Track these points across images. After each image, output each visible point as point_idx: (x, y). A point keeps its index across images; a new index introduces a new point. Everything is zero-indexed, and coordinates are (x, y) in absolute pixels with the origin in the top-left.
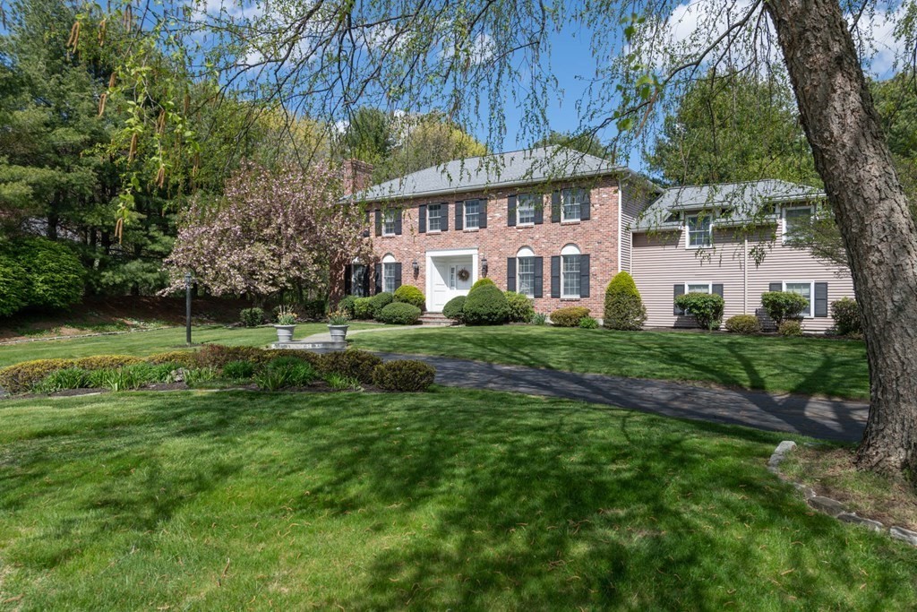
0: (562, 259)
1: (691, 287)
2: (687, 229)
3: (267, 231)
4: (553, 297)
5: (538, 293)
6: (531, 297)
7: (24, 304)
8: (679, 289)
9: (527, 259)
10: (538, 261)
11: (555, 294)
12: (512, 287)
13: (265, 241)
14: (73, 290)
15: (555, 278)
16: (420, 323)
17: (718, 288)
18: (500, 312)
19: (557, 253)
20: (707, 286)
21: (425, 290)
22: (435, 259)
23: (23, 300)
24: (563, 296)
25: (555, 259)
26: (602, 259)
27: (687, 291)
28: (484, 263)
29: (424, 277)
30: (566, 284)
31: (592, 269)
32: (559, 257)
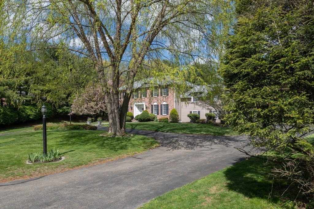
0: (163, 105)
1: (194, 112)
2: (192, 97)
3: (94, 99)
4: (161, 115)
5: (158, 114)
6: (156, 115)
7: (40, 117)
8: (191, 112)
9: (156, 105)
10: (158, 105)
11: (161, 114)
12: (152, 112)
13: (94, 101)
14: (50, 114)
15: (161, 110)
16: (132, 121)
17: (199, 112)
18: (146, 118)
19: (162, 104)
20: (197, 112)
21: (133, 113)
22: (136, 105)
23: (39, 116)
24: (163, 114)
25: (161, 105)
26: (171, 105)
27: (192, 113)
28: (146, 106)
29: (133, 110)
30: (164, 112)
31: (169, 108)
32: (162, 105)
